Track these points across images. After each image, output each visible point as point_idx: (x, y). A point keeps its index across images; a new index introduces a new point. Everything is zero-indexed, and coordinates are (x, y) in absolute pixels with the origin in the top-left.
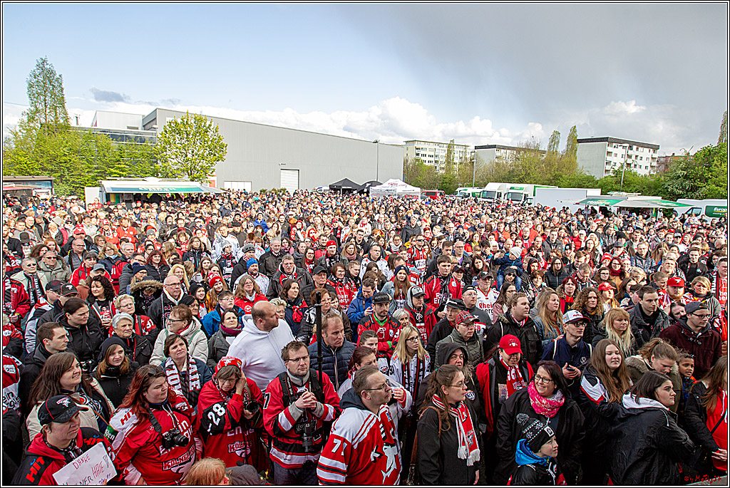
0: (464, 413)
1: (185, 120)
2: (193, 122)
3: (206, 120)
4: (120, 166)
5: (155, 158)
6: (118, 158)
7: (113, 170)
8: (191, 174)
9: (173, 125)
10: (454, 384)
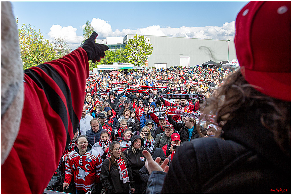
0: (121, 161)
1: (136, 38)
2: (139, 39)
5: (124, 55)
6: (110, 56)
7: (108, 61)
8: (138, 61)
9: (131, 41)
10: (114, 149)
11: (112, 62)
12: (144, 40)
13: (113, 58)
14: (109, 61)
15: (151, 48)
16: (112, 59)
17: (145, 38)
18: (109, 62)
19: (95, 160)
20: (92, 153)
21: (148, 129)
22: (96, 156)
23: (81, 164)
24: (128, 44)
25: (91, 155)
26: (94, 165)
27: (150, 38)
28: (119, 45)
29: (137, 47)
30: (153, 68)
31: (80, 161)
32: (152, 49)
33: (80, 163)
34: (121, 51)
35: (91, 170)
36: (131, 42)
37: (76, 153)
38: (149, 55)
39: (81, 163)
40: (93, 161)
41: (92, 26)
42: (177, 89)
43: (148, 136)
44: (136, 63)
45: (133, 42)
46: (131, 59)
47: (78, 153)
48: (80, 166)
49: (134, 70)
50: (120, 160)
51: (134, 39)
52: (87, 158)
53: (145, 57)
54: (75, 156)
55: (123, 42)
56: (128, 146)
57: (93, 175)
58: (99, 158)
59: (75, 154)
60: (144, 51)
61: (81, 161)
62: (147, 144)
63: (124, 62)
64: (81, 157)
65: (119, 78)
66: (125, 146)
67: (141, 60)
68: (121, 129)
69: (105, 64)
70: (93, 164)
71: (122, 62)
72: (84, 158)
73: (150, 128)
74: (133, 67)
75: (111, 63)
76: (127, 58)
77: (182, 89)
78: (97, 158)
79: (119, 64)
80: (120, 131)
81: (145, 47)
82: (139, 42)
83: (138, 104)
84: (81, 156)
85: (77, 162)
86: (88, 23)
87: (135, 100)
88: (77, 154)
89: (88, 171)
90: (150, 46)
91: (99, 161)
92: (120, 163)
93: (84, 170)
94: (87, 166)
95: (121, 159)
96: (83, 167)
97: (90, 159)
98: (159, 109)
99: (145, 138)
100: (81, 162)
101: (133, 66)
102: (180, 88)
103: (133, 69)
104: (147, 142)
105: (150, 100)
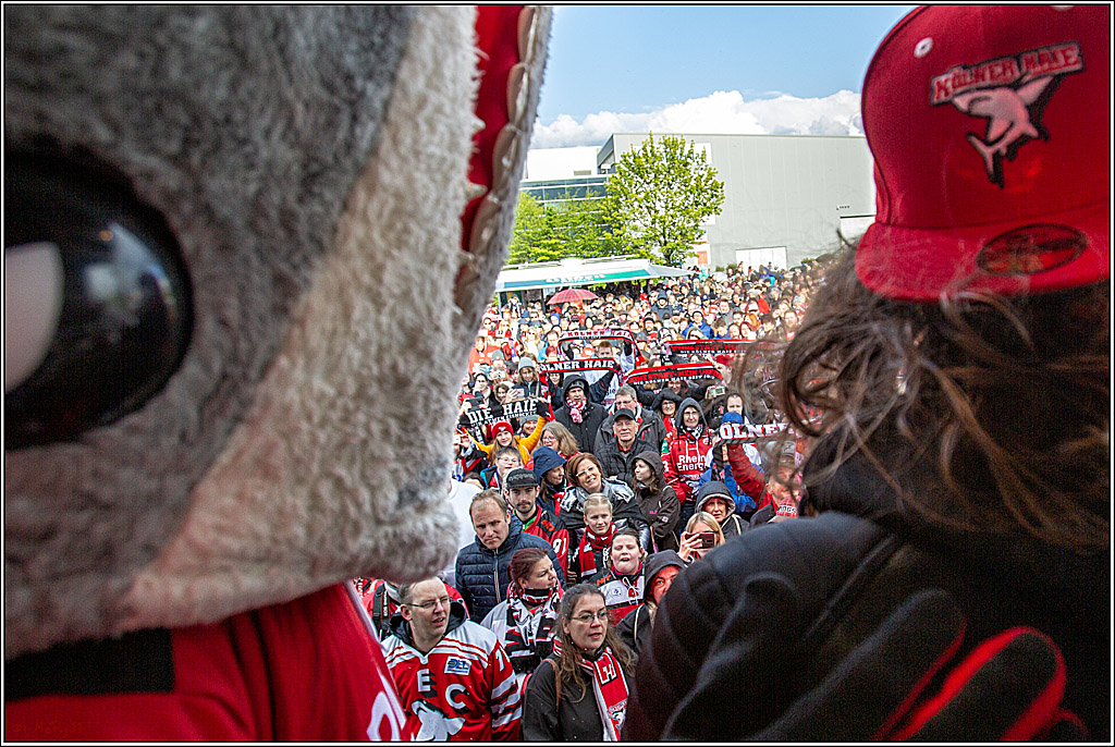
0: (605, 669)
1: (649, 149)
2: (662, 150)
3: (683, 143)
4: (550, 242)
5: (604, 222)
6: (545, 227)
7: (538, 250)
8: (666, 243)
9: (631, 161)
10: (576, 616)
11: (556, 253)
12: (686, 153)
13: (558, 238)
14: (543, 251)
15: (715, 187)
16: (553, 241)
17: (687, 148)
18: (543, 254)
19: (486, 665)
20: (470, 637)
22: (488, 647)
23: (428, 688)
24: (617, 175)
25: (468, 645)
26: (482, 684)
27: (707, 145)
28: (584, 181)
29: (656, 185)
30: (730, 267)
31: (422, 678)
32: (719, 190)
33: (420, 684)
34: (595, 205)
35: (471, 707)
36: (627, 164)
37: (402, 644)
38: (713, 216)
39: (425, 683)
40: (475, 669)
44: (657, 251)
45: (639, 167)
46: (635, 235)
47: (410, 643)
48: (421, 696)
49: (651, 282)
50: (605, 663)
51: (640, 154)
52: (449, 659)
53: (693, 224)
54: (398, 660)
55: (599, 167)
56: (636, 598)
57: (482, 726)
58: (498, 653)
59: (397, 652)
60: (687, 199)
61: (423, 675)
63: (607, 250)
64: (424, 660)
65: (589, 320)
66: (624, 597)
67: (679, 237)
68: (589, 539)
69: (526, 264)
70: (478, 683)
71: (596, 252)
72: (437, 661)
73: (721, 519)
74: (644, 272)
75: (552, 258)
76: (617, 231)
78: (493, 653)
79: (585, 260)
80: (588, 548)
81: (693, 183)
82: (664, 162)
83: (682, 423)
84: (424, 654)
85: (407, 681)
87: (669, 408)
88: (406, 648)
89: (458, 713)
90: (711, 175)
91: (502, 667)
92: (604, 674)
93: (441, 712)
94: (454, 694)
95: (605, 659)
96: (436, 702)
97: (464, 663)
100: (427, 679)
101: (644, 264)
103: (648, 280)
105: (729, 404)
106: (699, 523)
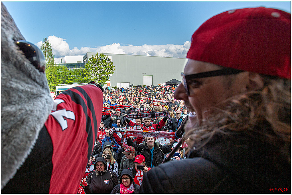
1: (97, 57)
2: (100, 57)
5: (84, 74)
6: (69, 75)
7: (67, 81)
8: (100, 81)
11: (72, 82)
12: (106, 58)
13: (72, 78)
15: (112, 67)
16: (71, 79)
17: (106, 57)
18: (68, 82)
21: (109, 151)
24: (88, 63)
27: (111, 57)
28: (79, 64)
29: (98, 66)
30: (115, 87)
32: (114, 68)
34: (82, 70)
36: (91, 60)
38: (111, 74)
41: (50, 44)
42: (140, 109)
43: (110, 158)
45: (94, 61)
46: (92, 78)
51: (94, 58)
53: (107, 76)
55: (83, 61)
56: (90, 171)
60: (105, 70)
62: (110, 167)
63: (85, 82)
67: (103, 79)
69: (64, 84)
71: (82, 82)
75: (71, 83)
76: (87, 77)
77: (145, 109)
79: (79, 84)
81: (107, 66)
82: (100, 60)
83: (100, 127)
86: (45, 40)
90: (111, 64)
98: (119, 129)
99: (107, 160)
102: (143, 108)
104: (110, 165)
106: (107, 151)
